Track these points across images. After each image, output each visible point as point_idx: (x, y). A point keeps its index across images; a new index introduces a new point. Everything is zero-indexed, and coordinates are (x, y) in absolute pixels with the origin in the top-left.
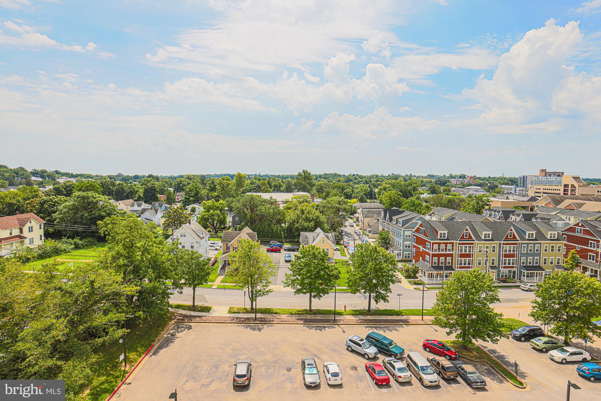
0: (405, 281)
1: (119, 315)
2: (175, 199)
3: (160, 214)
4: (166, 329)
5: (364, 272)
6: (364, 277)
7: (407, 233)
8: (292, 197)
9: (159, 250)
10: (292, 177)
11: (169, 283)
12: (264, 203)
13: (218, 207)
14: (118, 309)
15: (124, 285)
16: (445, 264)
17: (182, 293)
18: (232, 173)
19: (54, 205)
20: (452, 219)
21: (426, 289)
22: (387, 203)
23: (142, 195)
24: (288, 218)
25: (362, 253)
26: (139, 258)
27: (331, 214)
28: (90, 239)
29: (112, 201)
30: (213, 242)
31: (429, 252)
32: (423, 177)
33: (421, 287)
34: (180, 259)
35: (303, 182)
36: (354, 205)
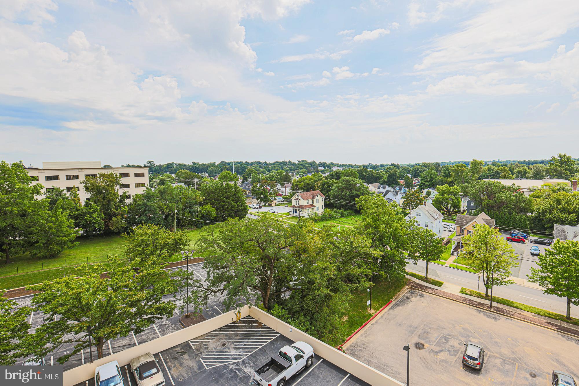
1: (368, 270)
2: (412, 184)
3: (400, 196)
4: (402, 291)
8: (543, 184)
9: (399, 225)
11: (406, 253)
12: (504, 190)
13: (452, 192)
14: (367, 266)
15: (372, 249)
17: (416, 264)
18: (467, 160)
19: (330, 186)
23: (386, 179)
24: (535, 208)
26: (383, 229)
28: (350, 211)
29: (365, 184)
30: (446, 224)
34: (416, 235)
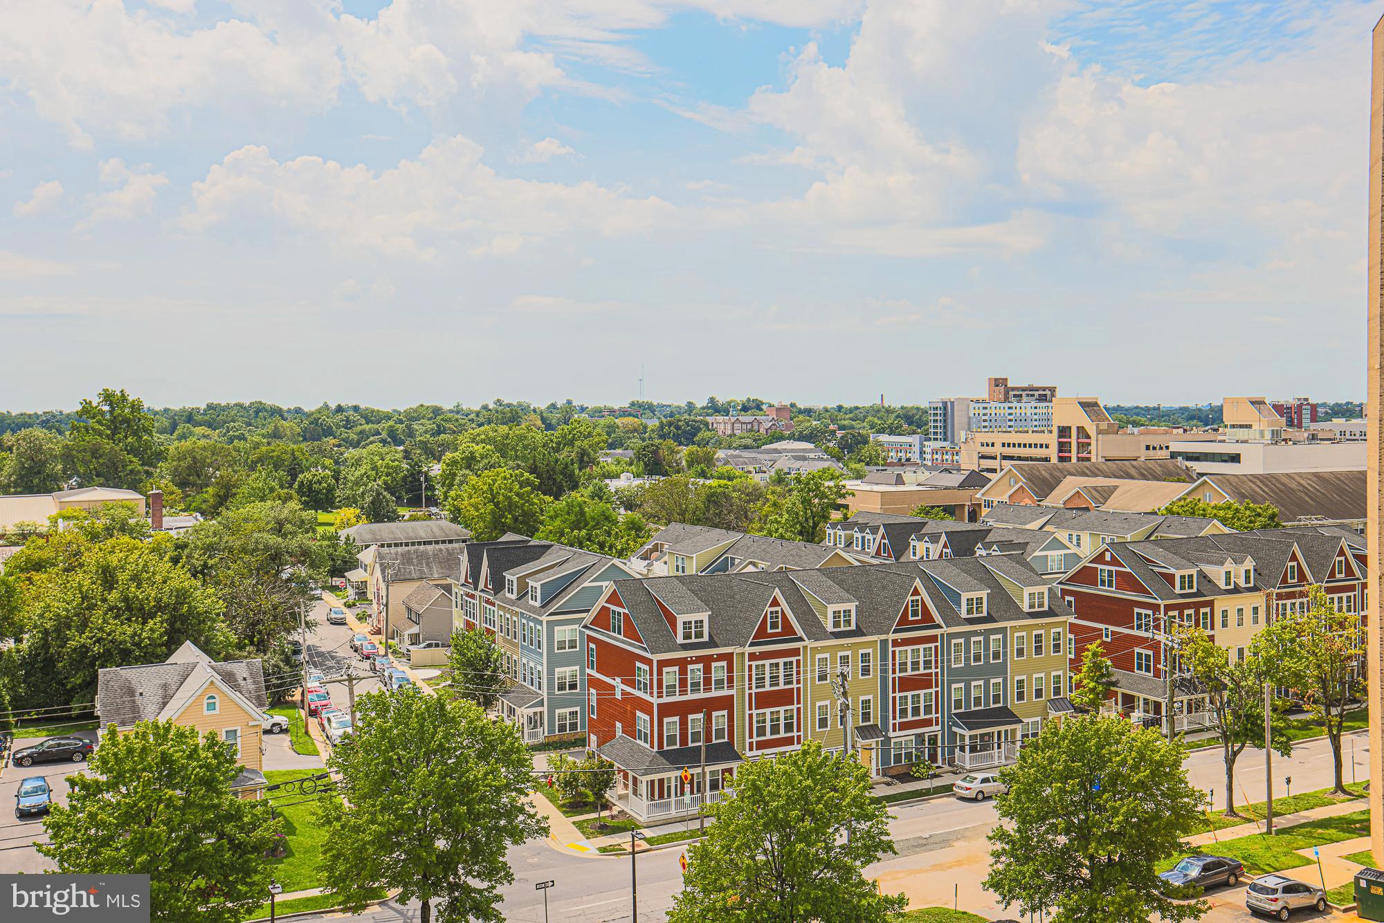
0: (563, 827)
5: (395, 812)
6: (398, 832)
7: (564, 633)
8: (54, 512)
10: (50, 422)
16: (708, 739)
20: (724, 567)
21: (645, 846)
22: (481, 517)
24: (31, 612)
25: (383, 731)
27: (242, 576)
31: (647, 697)
32: (612, 412)
33: (624, 840)
35: (107, 445)
36: (343, 534)
